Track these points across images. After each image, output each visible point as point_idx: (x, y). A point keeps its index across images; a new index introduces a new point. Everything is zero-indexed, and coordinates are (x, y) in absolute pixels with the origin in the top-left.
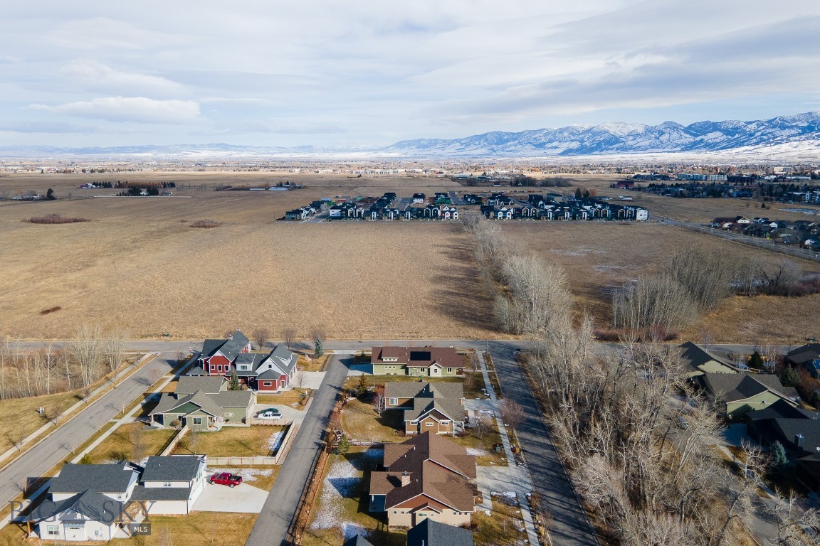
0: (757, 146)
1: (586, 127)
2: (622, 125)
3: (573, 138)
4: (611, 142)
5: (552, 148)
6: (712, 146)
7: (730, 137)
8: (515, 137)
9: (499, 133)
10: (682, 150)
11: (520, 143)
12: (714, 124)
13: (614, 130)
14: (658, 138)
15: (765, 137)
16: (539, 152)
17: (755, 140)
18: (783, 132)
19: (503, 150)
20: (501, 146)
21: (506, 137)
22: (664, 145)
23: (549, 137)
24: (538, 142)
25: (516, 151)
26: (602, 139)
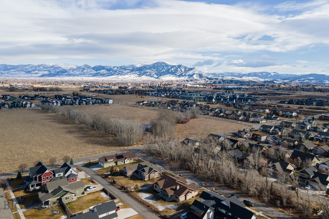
0: (118, 76)
1: (51, 65)
2: (67, 65)
3: (45, 70)
4: (63, 72)
5: (35, 73)
6: (103, 75)
7: (108, 72)
8: (14, 67)
9: (5, 65)
10: (92, 76)
11: (18, 71)
12: (103, 67)
13: (63, 67)
14: (83, 71)
15: (120, 73)
16: (28, 75)
17: (117, 73)
18: (125, 71)
19: (8, 73)
20: (7, 72)
21: (9, 67)
22: (85, 74)
23: (33, 68)
24: (27, 71)
25: (16, 74)
26: (59, 70)
